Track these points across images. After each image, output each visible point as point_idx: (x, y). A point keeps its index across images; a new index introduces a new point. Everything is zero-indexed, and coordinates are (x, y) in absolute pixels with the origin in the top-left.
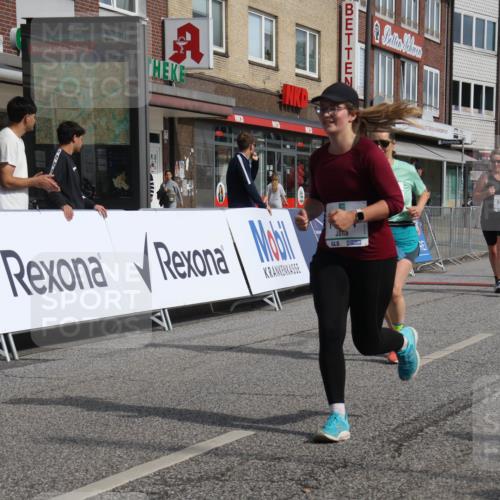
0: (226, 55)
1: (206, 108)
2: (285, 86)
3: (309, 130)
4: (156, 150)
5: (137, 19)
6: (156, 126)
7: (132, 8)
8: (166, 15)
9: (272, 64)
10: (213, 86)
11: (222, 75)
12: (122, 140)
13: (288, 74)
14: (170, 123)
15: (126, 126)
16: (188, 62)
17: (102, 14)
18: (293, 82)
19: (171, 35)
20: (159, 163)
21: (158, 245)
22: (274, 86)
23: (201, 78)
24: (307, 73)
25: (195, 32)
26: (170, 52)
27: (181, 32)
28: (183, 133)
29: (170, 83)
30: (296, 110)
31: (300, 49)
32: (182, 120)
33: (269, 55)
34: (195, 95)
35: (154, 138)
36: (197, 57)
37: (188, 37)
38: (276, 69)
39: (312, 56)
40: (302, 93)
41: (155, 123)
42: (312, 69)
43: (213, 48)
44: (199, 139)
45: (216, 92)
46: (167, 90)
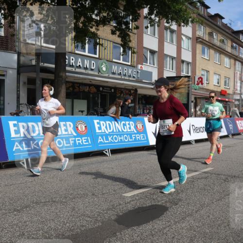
0: (209, 83)
1: (204, 95)
2: (222, 90)
3: (227, 100)
4: (192, 104)
5: (190, 76)
6: (193, 99)
7: (188, 74)
8: (195, 75)
9: (219, 85)
10: (205, 90)
11: (207, 88)
12: (185, 102)
13: (222, 88)
14: (196, 98)
15: (187, 99)
16: (200, 85)
17: (182, 75)
18: (224, 89)
19: (197, 79)
20: (193, 107)
21: (193, 125)
22: (219, 90)
23: (203, 89)
24: (227, 87)
25: (202, 78)
26: (196, 83)
27: (199, 79)
28: (198, 101)
29: (196, 90)
30: (224, 95)
31: (225, 82)
32: (198, 98)
33: (218, 83)
34: (201, 92)
35: (192, 102)
36: (202, 84)
37: (200, 80)
38: (220, 86)
39: (228, 84)
40: (226, 92)
41: (192, 98)
42: (228, 86)
43: (206, 82)
44: (202, 102)
45: (206, 91)
46: (195, 91)
